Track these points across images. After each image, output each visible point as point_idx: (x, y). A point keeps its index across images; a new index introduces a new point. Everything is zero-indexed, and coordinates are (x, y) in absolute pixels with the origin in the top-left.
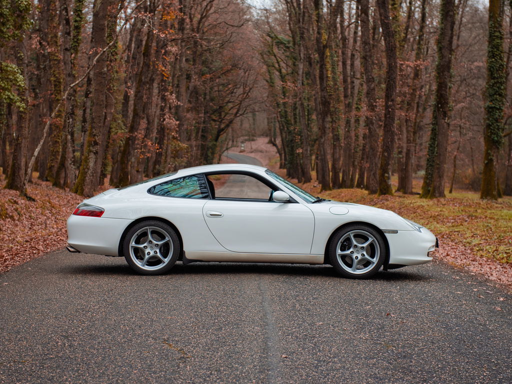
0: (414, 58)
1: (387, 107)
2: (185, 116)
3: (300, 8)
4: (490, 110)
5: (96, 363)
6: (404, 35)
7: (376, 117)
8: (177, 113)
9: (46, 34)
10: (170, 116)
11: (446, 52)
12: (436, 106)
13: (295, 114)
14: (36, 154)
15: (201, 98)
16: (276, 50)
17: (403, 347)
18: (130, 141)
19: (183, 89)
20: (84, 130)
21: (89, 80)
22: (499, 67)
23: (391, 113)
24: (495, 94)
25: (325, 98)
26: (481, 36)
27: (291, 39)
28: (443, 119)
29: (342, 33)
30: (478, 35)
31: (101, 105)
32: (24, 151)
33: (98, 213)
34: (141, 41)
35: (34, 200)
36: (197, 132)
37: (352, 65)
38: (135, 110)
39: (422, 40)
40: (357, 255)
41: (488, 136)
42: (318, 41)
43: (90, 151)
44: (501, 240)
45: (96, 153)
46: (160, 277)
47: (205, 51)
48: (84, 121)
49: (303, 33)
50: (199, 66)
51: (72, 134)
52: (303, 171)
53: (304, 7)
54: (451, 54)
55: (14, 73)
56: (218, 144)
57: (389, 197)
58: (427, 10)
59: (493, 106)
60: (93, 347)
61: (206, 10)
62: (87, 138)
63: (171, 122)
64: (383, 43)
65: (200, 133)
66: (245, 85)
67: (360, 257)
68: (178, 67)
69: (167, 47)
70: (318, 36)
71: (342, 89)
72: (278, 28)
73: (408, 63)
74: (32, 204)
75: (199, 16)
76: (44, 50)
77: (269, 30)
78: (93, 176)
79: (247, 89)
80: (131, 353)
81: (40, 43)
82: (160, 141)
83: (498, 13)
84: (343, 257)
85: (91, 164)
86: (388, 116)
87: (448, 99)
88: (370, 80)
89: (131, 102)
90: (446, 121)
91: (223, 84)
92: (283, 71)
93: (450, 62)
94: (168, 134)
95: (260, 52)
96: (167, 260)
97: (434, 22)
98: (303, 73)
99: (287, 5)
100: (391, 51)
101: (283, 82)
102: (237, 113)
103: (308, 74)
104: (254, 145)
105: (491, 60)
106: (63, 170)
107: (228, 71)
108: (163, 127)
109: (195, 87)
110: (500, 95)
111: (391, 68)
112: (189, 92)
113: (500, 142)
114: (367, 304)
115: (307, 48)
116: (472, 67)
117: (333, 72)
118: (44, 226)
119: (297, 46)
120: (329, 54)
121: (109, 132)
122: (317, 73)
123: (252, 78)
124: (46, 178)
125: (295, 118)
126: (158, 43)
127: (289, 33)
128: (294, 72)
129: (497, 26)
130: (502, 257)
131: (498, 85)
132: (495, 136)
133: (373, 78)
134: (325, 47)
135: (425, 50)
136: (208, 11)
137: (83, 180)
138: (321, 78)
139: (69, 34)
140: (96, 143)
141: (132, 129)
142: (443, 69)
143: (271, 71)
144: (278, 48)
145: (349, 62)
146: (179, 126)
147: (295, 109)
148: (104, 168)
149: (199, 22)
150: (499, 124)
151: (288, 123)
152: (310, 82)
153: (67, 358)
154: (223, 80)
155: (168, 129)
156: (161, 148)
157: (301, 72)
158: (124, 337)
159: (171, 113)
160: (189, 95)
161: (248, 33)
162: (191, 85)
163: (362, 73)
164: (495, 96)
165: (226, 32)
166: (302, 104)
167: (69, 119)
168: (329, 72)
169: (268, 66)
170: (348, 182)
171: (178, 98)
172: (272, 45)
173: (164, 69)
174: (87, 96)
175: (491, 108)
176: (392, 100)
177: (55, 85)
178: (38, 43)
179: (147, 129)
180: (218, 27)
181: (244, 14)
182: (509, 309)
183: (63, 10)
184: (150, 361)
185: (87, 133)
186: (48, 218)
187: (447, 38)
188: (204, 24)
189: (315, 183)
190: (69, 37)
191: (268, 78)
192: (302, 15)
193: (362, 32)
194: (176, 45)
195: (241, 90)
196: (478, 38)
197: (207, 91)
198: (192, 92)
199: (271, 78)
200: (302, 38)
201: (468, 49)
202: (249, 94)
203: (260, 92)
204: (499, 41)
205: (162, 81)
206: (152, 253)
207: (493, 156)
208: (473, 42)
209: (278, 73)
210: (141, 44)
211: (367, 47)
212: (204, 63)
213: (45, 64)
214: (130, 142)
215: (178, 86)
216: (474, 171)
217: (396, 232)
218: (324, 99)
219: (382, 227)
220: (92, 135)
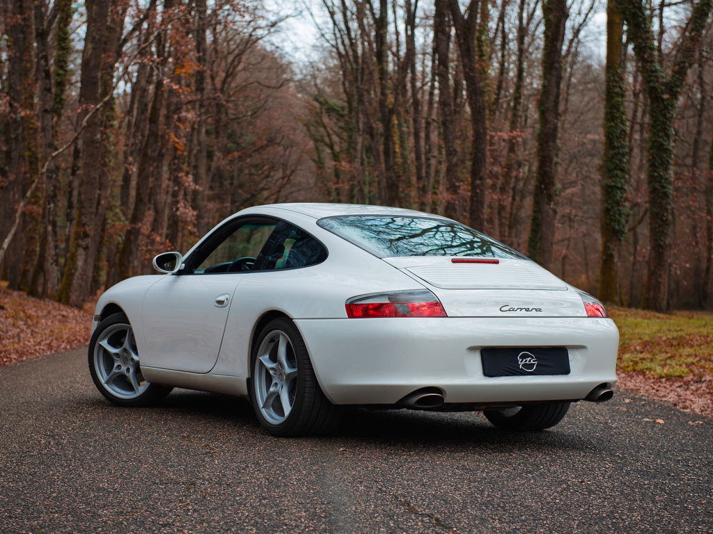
0: (509, 128)
1: (474, 187)
2: (206, 206)
3: (357, 63)
4: (610, 190)
5: (92, 459)
6: (495, 97)
7: (459, 202)
8: (194, 200)
9: (18, 93)
10: (185, 205)
11: (550, 117)
12: (538, 188)
14: (5, 245)
15: (227, 183)
16: (326, 120)
18: (132, 235)
19: (202, 171)
20: (69, 218)
21: (77, 152)
22: (620, 134)
23: (479, 195)
24: (615, 169)
25: (391, 179)
26: (596, 101)
27: (346, 105)
28: (547, 203)
29: (414, 95)
30: (592, 99)
31: (92, 184)
34: (146, 105)
35: (4, 309)
37: (427, 136)
38: (138, 195)
39: (519, 103)
41: (607, 224)
42: (382, 104)
43: (78, 246)
44: (626, 348)
45: (86, 248)
47: (232, 120)
48: (70, 206)
49: (361, 96)
50: (223, 140)
51: (54, 224)
53: (363, 62)
54: (556, 118)
56: (250, 246)
58: (525, 65)
59: (613, 184)
60: (87, 445)
61: (234, 65)
62: (73, 230)
63: (186, 211)
64: (468, 109)
66: (285, 166)
68: (195, 142)
69: (181, 113)
70: (382, 98)
71: (414, 170)
72: (328, 90)
73: (501, 133)
75: (223, 75)
76: (15, 113)
77: (316, 93)
78: (82, 278)
79: (288, 172)
80: (139, 449)
81: (11, 105)
82: (172, 237)
83: (618, 62)
85: (80, 263)
86: (476, 199)
87: (553, 178)
88: (451, 153)
89: (134, 183)
90: (552, 206)
91: (257, 166)
92: (337, 148)
93: (555, 129)
94: (183, 229)
95: (305, 122)
97: (534, 82)
98: (362, 149)
99: (341, 61)
100: (478, 113)
101: (335, 161)
103: (369, 150)
105: (609, 124)
106: (42, 274)
107: (262, 148)
108: (175, 219)
109: (218, 169)
110: (622, 170)
111: (479, 137)
112: (211, 174)
113: (623, 232)
115: (366, 115)
116: (585, 141)
117: (402, 146)
118: (16, 340)
119: (353, 113)
120: (396, 122)
121: (104, 224)
122: (381, 148)
123: (294, 157)
124: (19, 286)
126: (168, 106)
127: (344, 96)
128: (351, 148)
129: (617, 79)
130: (626, 365)
131: (619, 157)
132: (616, 224)
133: (455, 150)
134: (392, 112)
135: (523, 119)
136: (235, 67)
137: (69, 284)
138: (387, 154)
139: (49, 90)
140: (86, 235)
141: (135, 219)
142: (547, 138)
143: (320, 148)
144: (329, 116)
145: (423, 135)
146: (199, 217)
148: (97, 273)
149: (224, 82)
150: (621, 208)
152: (372, 159)
153: (53, 455)
154: (256, 159)
155: (182, 222)
156: (174, 245)
157: (359, 147)
158: (129, 435)
159: (186, 200)
160: (210, 179)
161: (289, 96)
162: (214, 165)
163: (440, 148)
164: (615, 171)
165: (260, 95)
166: (361, 190)
167: (49, 204)
168: (397, 146)
169: (316, 141)
171: (196, 181)
172: (321, 113)
173: (177, 140)
174: (74, 173)
175: (610, 187)
176: (481, 179)
177: (31, 163)
178: (8, 105)
179: (155, 220)
180: (248, 89)
181: (284, 72)
182: (637, 410)
183: (42, 58)
184: (165, 456)
185: (74, 222)
186: (22, 331)
187: (552, 98)
188: (229, 86)
190: (49, 95)
191: (315, 157)
192: (360, 71)
193: (440, 89)
194: (194, 108)
195: (280, 174)
196: (591, 104)
197: (235, 174)
198: (214, 175)
199: (319, 157)
200: (361, 101)
201: (579, 117)
202: (291, 178)
203: (305, 175)
204: (620, 99)
205: (175, 157)
207: (613, 250)
208: (586, 109)
209: (328, 151)
210: (147, 110)
211: (446, 109)
212: (231, 136)
213: (17, 132)
214: (132, 237)
215: (196, 167)
216: (588, 278)
218: (390, 181)
220: (81, 224)
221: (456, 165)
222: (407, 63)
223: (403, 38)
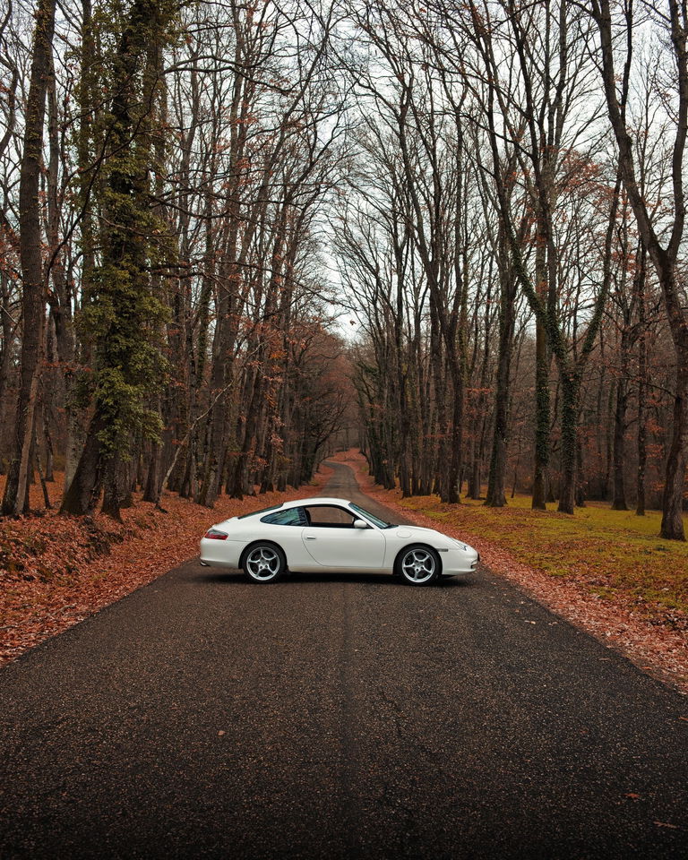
0: (480, 386)
1: (455, 430)
2: (288, 434)
3: (384, 345)
6: (471, 365)
7: (446, 439)
8: (281, 432)
10: (276, 436)
11: (504, 385)
12: (496, 429)
13: (381, 431)
14: (168, 474)
15: (302, 418)
16: (364, 376)
17: (441, 642)
18: (242, 460)
19: (287, 412)
20: (205, 451)
23: (458, 435)
24: (542, 421)
27: (377, 368)
28: (502, 439)
29: (420, 364)
31: (220, 431)
32: (158, 470)
33: (223, 537)
35: (166, 512)
36: (299, 447)
37: (428, 392)
38: (247, 433)
40: (418, 569)
41: (538, 455)
42: (399, 371)
43: (211, 469)
45: (215, 471)
46: (270, 586)
48: (206, 444)
49: (387, 365)
50: (300, 391)
51: (196, 454)
52: (388, 478)
53: (388, 344)
54: (507, 386)
55: (156, 419)
56: (316, 455)
57: (457, 505)
59: (541, 430)
60: (225, 644)
62: (208, 458)
63: (277, 440)
65: (301, 447)
66: (339, 405)
67: (420, 570)
68: (283, 393)
70: (399, 368)
71: (419, 411)
72: (366, 359)
73: (475, 389)
74: (166, 515)
75: (301, 350)
76: (172, 385)
77: (359, 361)
78: (213, 490)
79: (341, 409)
81: (170, 379)
82: (267, 457)
83: (544, 355)
84: (407, 570)
85: (212, 480)
86: (456, 438)
87: (505, 423)
88: (441, 408)
89: (244, 426)
90: (504, 441)
91: (321, 405)
92: (371, 394)
93: (506, 393)
94: (274, 451)
95: (352, 378)
96: (275, 573)
99: (374, 342)
101: (371, 403)
102: (332, 429)
103: (392, 399)
104: (347, 455)
106: (188, 484)
107: (325, 394)
108: (270, 444)
109: (297, 408)
112: (292, 413)
113: (548, 461)
114: (421, 608)
115: (390, 377)
117: (413, 397)
119: (382, 374)
120: (408, 383)
121: (226, 451)
122: (399, 398)
123: (345, 399)
124: (174, 488)
125: (381, 434)
127: (376, 363)
128: (380, 397)
132: (543, 455)
134: (405, 377)
137: (205, 493)
138: (402, 403)
140: (216, 463)
141: (245, 448)
142: (502, 398)
143: (361, 394)
144: (367, 375)
145: (426, 389)
146: (284, 443)
147: (382, 426)
149: (301, 355)
150: (546, 445)
151: (375, 438)
152: (393, 405)
154: (320, 402)
155: (274, 446)
156: (268, 462)
157: (386, 396)
159: (277, 433)
160: (292, 416)
161: (342, 363)
162: (294, 407)
164: (542, 423)
165: (323, 362)
166: (387, 423)
168: (409, 397)
169: (358, 390)
170: (426, 490)
171: (282, 421)
172: (362, 373)
174: (208, 423)
175: (539, 432)
176: (459, 425)
179: (257, 447)
180: (316, 359)
185: (208, 454)
186: (178, 527)
187: (504, 372)
188: (304, 356)
189: (398, 489)
191: (359, 400)
192: (386, 349)
195: (335, 410)
197: (307, 412)
198: (294, 413)
199: (361, 400)
200: (386, 368)
202: (343, 413)
203: (352, 411)
204: (545, 378)
206: (264, 567)
207: (541, 471)
209: (366, 396)
212: (304, 388)
215: (283, 409)
217: (447, 550)
218: (405, 420)
219: (436, 547)
220: (213, 456)
221: (444, 415)
222: (415, 344)
223: (413, 327)
